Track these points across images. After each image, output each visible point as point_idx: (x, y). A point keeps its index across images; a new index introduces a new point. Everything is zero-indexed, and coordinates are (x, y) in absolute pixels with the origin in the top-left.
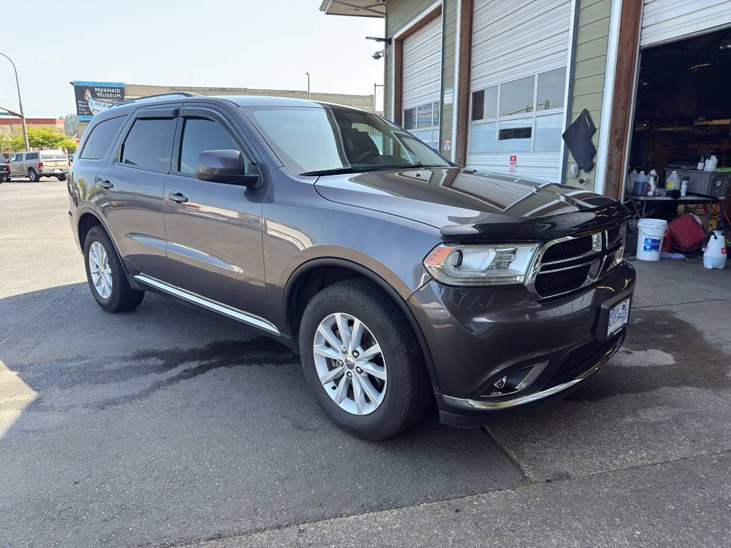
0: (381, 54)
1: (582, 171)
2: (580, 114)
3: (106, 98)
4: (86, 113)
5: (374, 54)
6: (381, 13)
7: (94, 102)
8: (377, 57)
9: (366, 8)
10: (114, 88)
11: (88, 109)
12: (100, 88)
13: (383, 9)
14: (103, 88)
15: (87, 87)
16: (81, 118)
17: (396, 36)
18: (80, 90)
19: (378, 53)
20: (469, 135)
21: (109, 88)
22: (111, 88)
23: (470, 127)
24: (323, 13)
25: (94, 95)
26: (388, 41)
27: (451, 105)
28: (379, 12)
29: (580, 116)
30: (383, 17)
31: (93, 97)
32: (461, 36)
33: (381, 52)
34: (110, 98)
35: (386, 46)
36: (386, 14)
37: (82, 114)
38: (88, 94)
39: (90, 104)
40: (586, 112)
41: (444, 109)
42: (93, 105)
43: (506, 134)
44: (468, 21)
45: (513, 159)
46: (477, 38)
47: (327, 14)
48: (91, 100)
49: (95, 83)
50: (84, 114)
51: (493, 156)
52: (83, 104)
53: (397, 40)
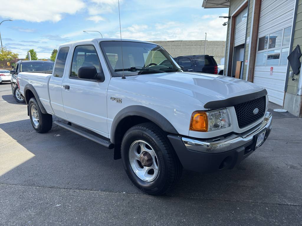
0: (226, 23)
1: (295, 75)
2: (295, 47)
5: (223, 23)
6: (228, 6)
8: (225, 25)
9: (221, 4)
13: (228, 4)
17: (232, 15)
19: (225, 23)
20: (256, 58)
23: (257, 54)
24: (203, 8)
26: (229, 17)
27: (249, 44)
28: (226, 5)
29: (296, 48)
30: (228, 7)
33: (226, 22)
35: (229, 20)
36: (230, 6)
40: (298, 46)
41: (246, 46)
43: (270, 57)
44: (259, 6)
45: (272, 68)
46: (263, 13)
47: (205, 8)
51: (264, 67)
53: (233, 17)
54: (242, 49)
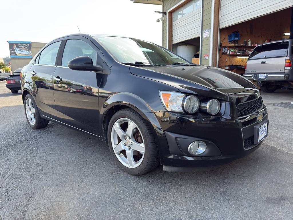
0: (160, 20)
3: (23, 48)
4: (14, 54)
7: (18, 50)
8: (158, 21)
10: (26, 44)
11: (15, 53)
12: (20, 44)
14: (22, 44)
15: (15, 43)
16: (12, 57)
17: (169, 11)
18: (12, 45)
19: (158, 19)
21: (24, 44)
22: (25, 44)
24: (132, 2)
25: (18, 47)
26: (164, 13)
31: (17, 48)
32: (215, 3)
33: (160, 19)
34: (24, 48)
35: (163, 16)
37: (12, 55)
38: (15, 46)
39: (15, 50)
41: (203, 40)
42: (17, 51)
47: (134, 2)
48: (16, 49)
49: (18, 42)
50: (13, 55)
52: (13, 51)
53: (169, 13)
54: (179, 46)
